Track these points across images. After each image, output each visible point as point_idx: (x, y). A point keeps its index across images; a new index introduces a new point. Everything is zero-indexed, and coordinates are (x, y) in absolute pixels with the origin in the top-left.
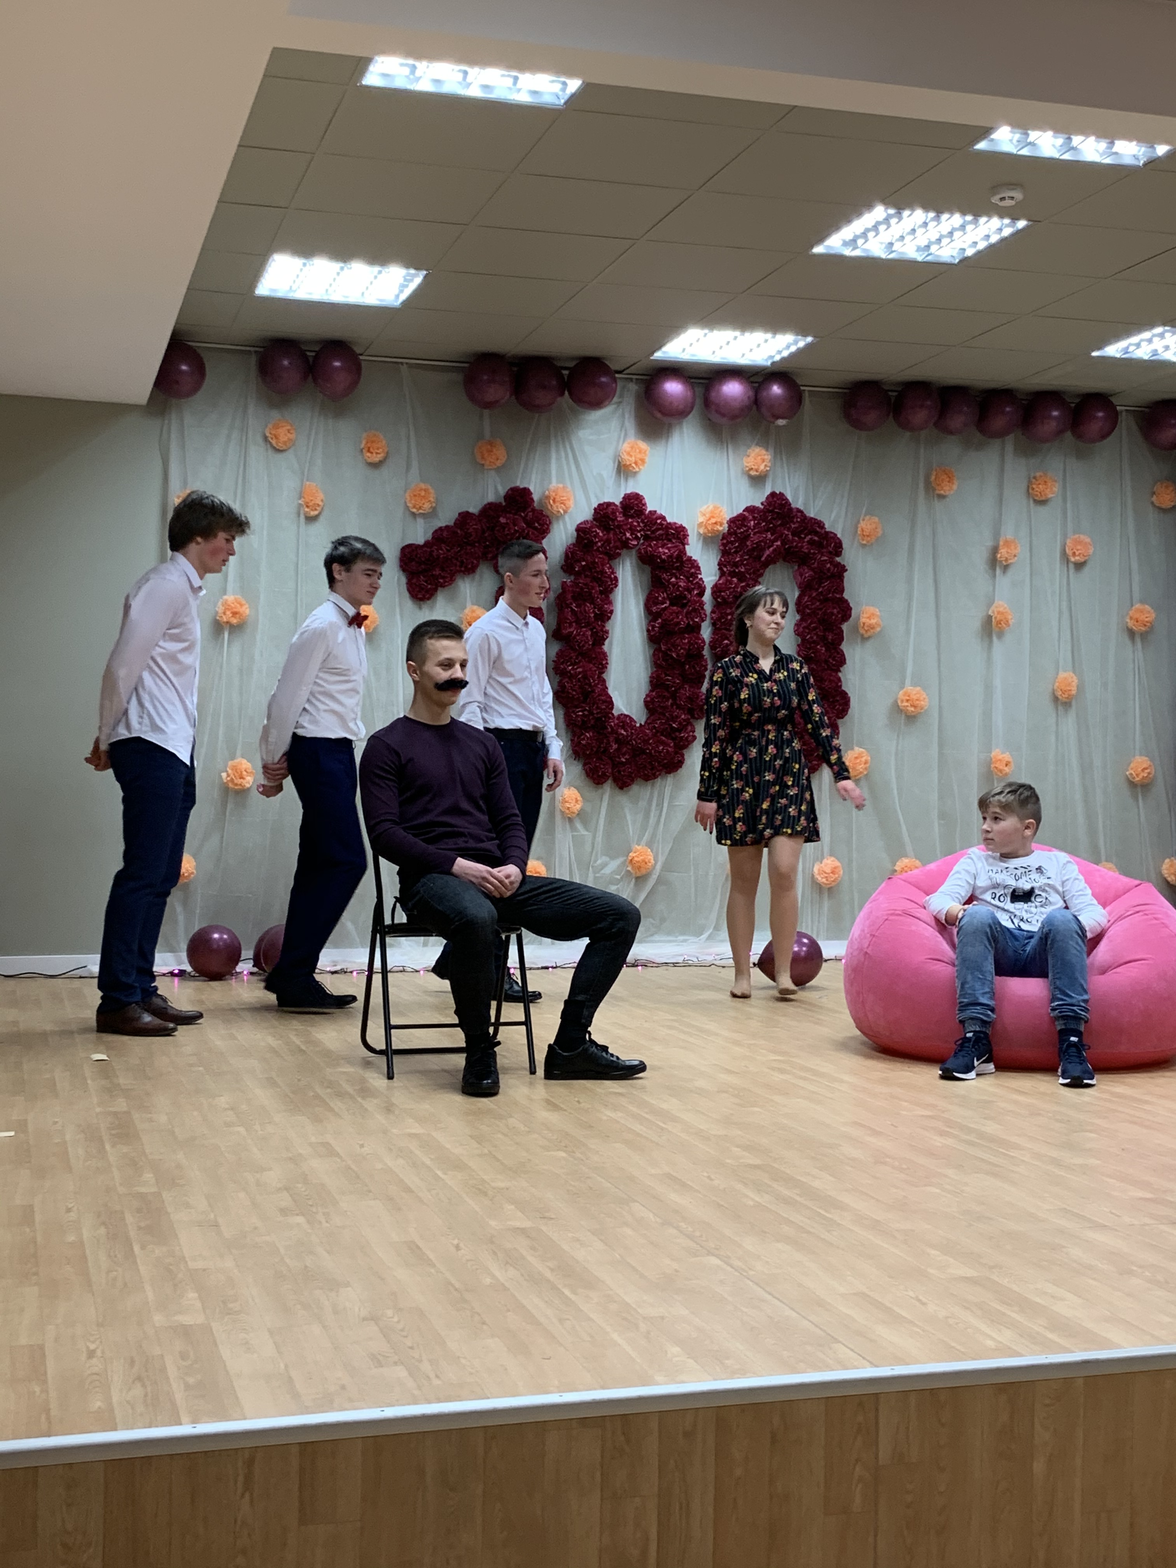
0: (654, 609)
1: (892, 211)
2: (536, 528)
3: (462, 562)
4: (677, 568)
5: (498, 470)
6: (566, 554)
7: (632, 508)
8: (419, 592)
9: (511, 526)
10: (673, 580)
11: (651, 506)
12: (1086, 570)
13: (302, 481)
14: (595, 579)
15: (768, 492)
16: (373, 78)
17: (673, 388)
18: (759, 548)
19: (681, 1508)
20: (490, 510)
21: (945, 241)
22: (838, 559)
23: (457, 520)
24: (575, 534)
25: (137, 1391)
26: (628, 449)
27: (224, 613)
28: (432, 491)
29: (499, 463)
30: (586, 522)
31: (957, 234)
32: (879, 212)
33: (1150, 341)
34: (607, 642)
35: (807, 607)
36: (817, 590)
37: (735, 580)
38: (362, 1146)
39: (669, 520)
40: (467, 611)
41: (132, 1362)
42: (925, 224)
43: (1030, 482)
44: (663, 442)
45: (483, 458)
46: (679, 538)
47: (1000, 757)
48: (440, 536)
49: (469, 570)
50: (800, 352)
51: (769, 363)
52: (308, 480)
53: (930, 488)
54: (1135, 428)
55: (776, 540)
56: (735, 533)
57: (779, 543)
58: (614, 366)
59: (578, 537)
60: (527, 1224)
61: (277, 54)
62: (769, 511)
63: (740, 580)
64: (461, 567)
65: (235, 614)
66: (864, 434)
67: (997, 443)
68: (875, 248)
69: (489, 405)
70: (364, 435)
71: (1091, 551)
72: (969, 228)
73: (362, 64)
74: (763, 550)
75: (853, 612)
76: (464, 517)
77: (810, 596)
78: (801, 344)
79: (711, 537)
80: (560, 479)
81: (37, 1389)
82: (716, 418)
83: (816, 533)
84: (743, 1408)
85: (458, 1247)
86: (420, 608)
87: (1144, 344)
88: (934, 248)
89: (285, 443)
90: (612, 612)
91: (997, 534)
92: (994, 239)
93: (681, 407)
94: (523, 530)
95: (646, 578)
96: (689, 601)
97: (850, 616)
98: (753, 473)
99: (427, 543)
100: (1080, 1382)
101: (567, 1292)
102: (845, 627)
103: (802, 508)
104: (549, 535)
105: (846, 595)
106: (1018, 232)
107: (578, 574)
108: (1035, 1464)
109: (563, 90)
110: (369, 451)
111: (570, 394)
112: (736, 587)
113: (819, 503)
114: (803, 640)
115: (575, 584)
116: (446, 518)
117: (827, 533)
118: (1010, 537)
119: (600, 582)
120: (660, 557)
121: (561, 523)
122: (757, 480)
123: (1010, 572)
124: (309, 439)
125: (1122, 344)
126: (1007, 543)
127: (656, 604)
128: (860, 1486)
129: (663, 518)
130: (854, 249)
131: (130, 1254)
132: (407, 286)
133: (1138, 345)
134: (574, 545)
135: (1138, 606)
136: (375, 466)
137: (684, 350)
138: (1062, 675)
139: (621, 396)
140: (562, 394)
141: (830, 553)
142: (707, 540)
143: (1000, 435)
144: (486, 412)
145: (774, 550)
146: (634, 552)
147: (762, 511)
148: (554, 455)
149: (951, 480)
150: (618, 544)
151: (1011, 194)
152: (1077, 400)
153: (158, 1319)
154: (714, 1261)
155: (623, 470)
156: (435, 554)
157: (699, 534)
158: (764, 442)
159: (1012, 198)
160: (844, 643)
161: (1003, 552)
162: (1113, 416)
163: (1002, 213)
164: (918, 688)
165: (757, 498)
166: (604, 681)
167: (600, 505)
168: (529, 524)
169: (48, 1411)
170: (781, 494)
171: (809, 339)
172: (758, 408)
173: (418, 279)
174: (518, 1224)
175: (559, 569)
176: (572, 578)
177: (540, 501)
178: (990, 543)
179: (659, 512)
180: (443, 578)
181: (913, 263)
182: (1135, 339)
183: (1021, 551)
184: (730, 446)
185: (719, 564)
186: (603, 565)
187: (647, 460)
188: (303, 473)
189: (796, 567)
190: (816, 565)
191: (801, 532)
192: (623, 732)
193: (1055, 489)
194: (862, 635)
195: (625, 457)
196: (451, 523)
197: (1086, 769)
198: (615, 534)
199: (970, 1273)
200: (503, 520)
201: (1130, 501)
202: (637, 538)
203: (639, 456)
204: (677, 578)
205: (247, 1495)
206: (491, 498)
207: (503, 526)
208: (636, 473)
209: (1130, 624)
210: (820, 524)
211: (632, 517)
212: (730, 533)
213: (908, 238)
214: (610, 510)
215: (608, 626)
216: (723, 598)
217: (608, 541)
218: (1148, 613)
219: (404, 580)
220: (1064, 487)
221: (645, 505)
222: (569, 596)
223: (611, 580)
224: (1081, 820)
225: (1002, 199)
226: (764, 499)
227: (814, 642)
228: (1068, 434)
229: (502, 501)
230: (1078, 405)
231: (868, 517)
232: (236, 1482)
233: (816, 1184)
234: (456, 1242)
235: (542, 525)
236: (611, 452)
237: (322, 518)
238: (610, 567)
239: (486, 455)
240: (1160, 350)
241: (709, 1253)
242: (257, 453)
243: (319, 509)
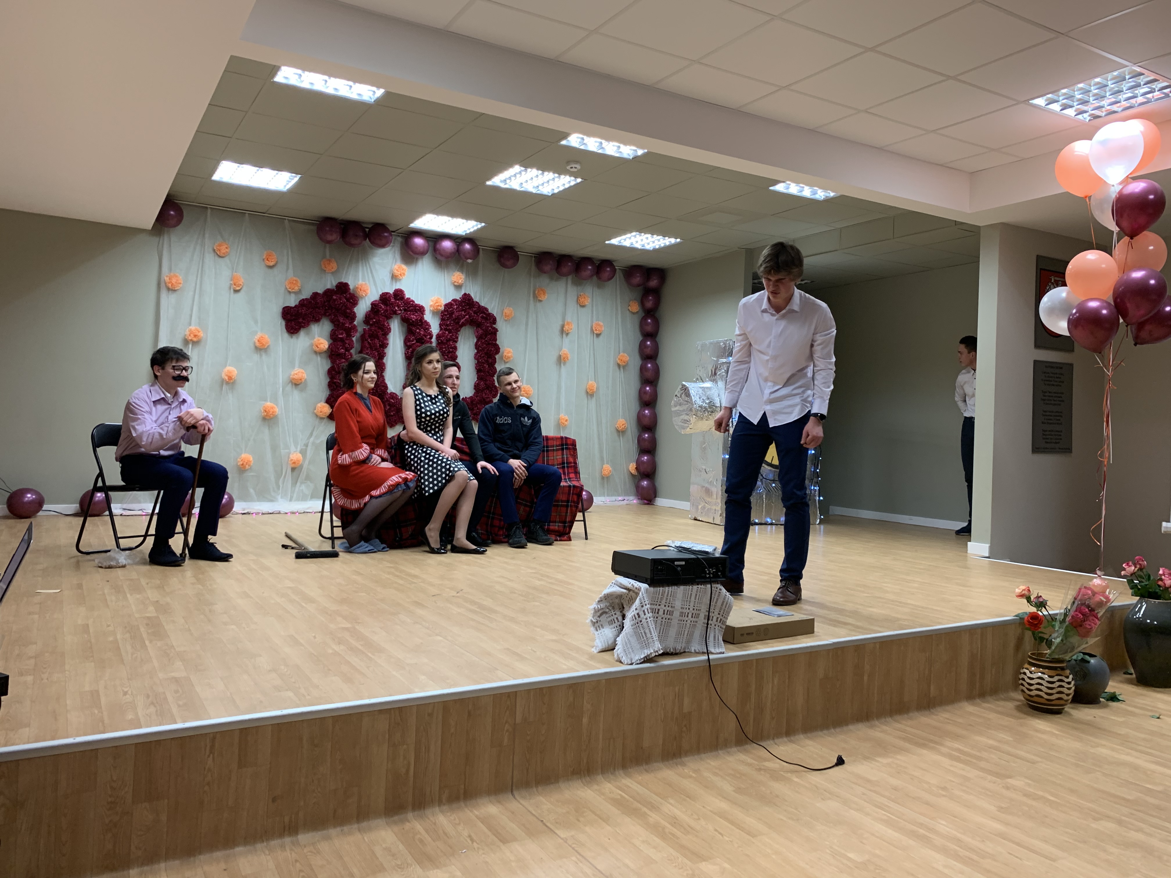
0: (408, 344)
1: (523, 169)
2: (351, 302)
3: (313, 316)
4: (420, 325)
5: (333, 273)
6: (366, 315)
7: (399, 296)
8: (292, 329)
9: (339, 300)
10: (418, 330)
11: (407, 296)
12: (601, 337)
13: (233, 272)
14: (379, 328)
15: (463, 293)
16: (280, 78)
17: (419, 241)
18: (458, 319)
19: (425, 748)
20: (328, 293)
21: (545, 185)
22: (494, 326)
23: (311, 296)
24: (370, 306)
25: (152, 709)
26: (397, 268)
27: (190, 335)
28: (299, 280)
29: (333, 270)
30: (375, 301)
31: (551, 182)
32: (517, 168)
33: (630, 238)
34: (385, 358)
35: (480, 347)
36: (485, 339)
37: (447, 332)
38: (263, 593)
39: (416, 302)
40: (315, 340)
41: (148, 696)
42: (537, 176)
43: (578, 298)
44: (414, 266)
45: (326, 267)
46: (420, 311)
47: (563, 417)
48: (303, 303)
49: (317, 320)
50: (478, 230)
51: (464, 234)
52: (236, 272)
53: (535, 297)
54: (622, 276)
55: (466, 315)
56: (447, 311)
57: (467, 317)
58: (391, 229)
59: (372, 308)
60: (349, 625)
61: (233, 59)
62: (463, 302)
63: (449, 333)
64: (313, 318)
65: (195, 336)
66: (506, 269)
67: (565, 278)
68: (515, 185)
69: (329, 242)
70: (265, 252)
71: (603, 329)
72: (556, 179)
73: (275, 70)
74: (460, 320)
75: (501, 350)
76: (315, 295)
77: (481, 342)
78: (479, 226)
79: (436, 312)
80: (364, 279)
81: (96, 712)
82: (439, 257)
83: (485, 313)
84: (455, 701)
85: (315, 637)
86: (292, 337)
87: (627, 239)
88: (540, 188)
89: (224, 253)
90: (388, 344)
91: (564, 319)
92: (567, 186)
93: (421, 250)
94: (345, 303)
95: (405, 329)
96: (425, 341)
97: (499, 352)
98: (456, 284)
99: (296, 306)
100: (604, 681)
101: (370, 655)
102: (497, 357)
103: (478, 301)
104: (357, 306)
105: (498, 342)
106: (578, 184)
107: (371, 325)
108: (584, 720)
109: (374, 94)
110: (268, 260)
111: (370, 240)
112: (447, 335)
113: (486, 299)
114: (478, 362)
115: (370, 330)
116: (306, 294)
117: (490, 314)
118: (569, 320)
119: (383, 330)
120: (412, 320)
121: (363, 300)
122: (458, 287)
123: (569, 336)
124: (237, 252)
125: (618, 239)
126: (568, 323)
127: (409, 341)
128: (507, 733)
129: (413, 301)
130: (506, 184)
131: (144, 646)
132: (290, 182)
133: (625, 240)
134: (370, 311)
135: (622, 354)
136: (271, 267)
137: (425, 224)
138: (590, 382)
139: (394, 243)
140: (366, 240)
141: (491, 322)
142: (434, 313)
143: (566, 275)
144: (328, 246)
145: (465, 320)
146: (399, 317)
147: (460, 301)
148: (360, 268)
149: (544, 294)
150: (392, 312)
151: (576, 166)
152: (599, 263)
153: (161, 675)
154: (439, 638)
155: (394, 278)
156: (300, 311)
157: (430, 310)
158: (461, 270)
159: (576, 168)
160: (496, 364)
161: (566, 328)
162: (614, 271)
163: (571, 174)
164: (529, 386)
165: (458, 296)
166: (383, 376)
167: (383, 293)
168: (348, 300)
169: (103, 722)
170: (469, 294)
171: (483, 224)
172: (459, 254)
173: (296, 178)
174: (344, 626)
175: (362, 322)
176: (369, 327)
177: (353, 290)
178: (561, 323)
179: (411, 299)
180: (304, 323)
181: (531, 194)
182: (624, 237)
183: (574, 326)
184: (445, 271)
185: (440, 325)
186: (384, 322)
187: (406, 274)
188: (233, 268)
189: (475, 328)
190: (484, 328)
191: (478, 312)
192: (392, 401)
193: (589, 301)
194: (504, 361)
195: (396, 272)
196: (309, 297)
197: (599, 424)
198: (390, 307)
199: (554, 638)
200: (334, 297)
201: (619, 308)
202: (400, 310)
203: (402, 272)
204: (419, 330)
205: (211, 755)
206: (329, 286)
207: (335, 300)
208: (400, 280)
209: (619, 362)
210: (487, 309)
211: (398, 300)
212: (445, 311)
213: (529, 182)
214: (388, 296)
215: (386, 350)
216: (441, 340)
217: (387, 311)
218: (626, 357)
219: (284, 323)
220: (593, 300)
221: (404, 295)
222: (367, 335)
223: (388, 329)
224: (596, 446)
225: (572, 168)
226: (461, 296)
227: (483, 363)
228: (595, 278)
229: (335, 288)
230: (599, 264)
231: (508, 308)
232: (205, 749)
233: (485, 603)
234: (314, 635)
235: (354, 301)
236: (388, 269)
237: (242, 291)
238: (387, 323)
239: (327, 266)
240: (634, 243)
241: (437, 635)
242: (209, 258)
243: (241, 286)
